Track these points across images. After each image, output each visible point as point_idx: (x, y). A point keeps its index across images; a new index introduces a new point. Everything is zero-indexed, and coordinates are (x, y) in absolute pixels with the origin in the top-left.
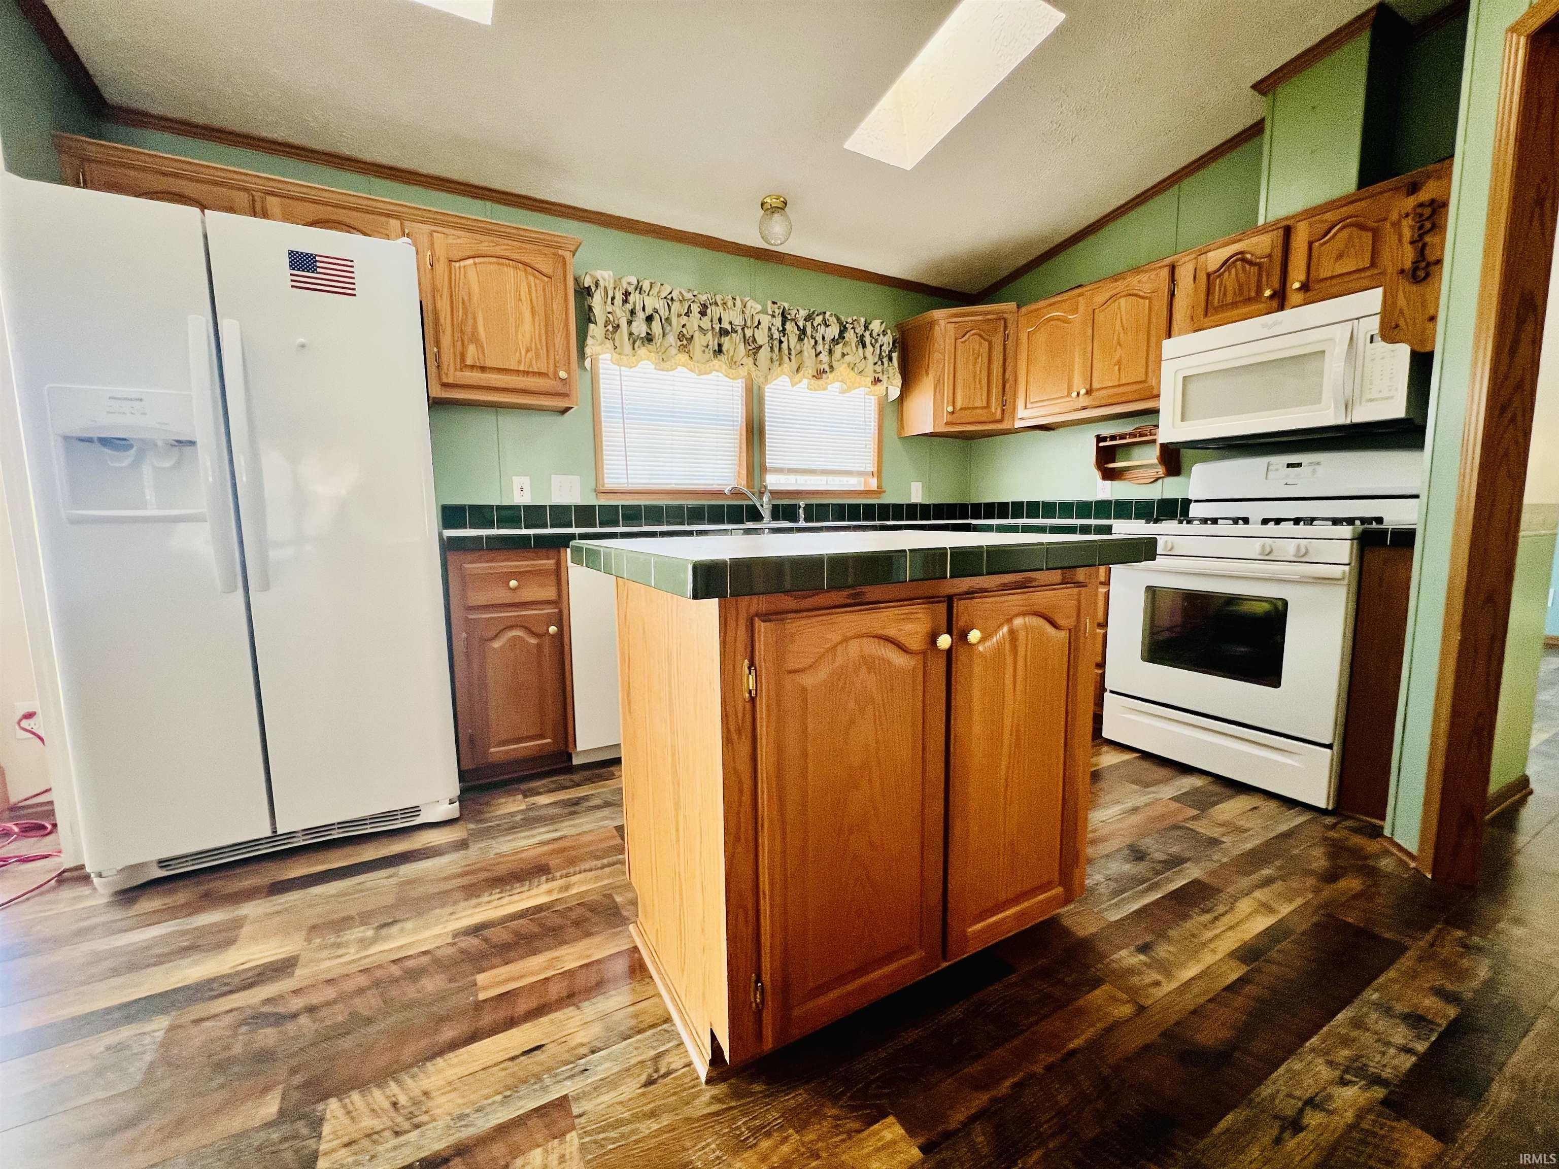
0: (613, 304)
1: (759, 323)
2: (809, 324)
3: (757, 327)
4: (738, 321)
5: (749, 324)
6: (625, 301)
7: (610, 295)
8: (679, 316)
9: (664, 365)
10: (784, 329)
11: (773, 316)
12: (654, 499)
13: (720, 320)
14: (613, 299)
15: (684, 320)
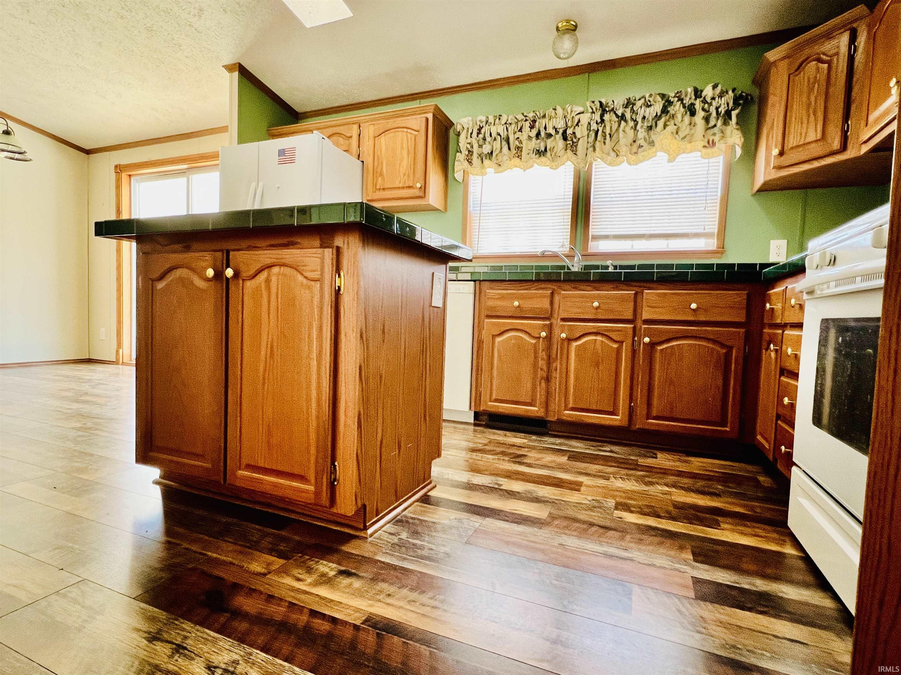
0: (471, 137)
1: (579, 121)
2: (628, 110)
3: (577, 124)
4: (561, 125)
5: (569, 124)
6: (479, 133)
7: (470, 131)
8: (515, 133)
9: (500, 169)
10: (603, 121)
11: (593, 112)
12: (497, 262)
13: (545, 128)
14: (471, 134)
15: (518, 134)
